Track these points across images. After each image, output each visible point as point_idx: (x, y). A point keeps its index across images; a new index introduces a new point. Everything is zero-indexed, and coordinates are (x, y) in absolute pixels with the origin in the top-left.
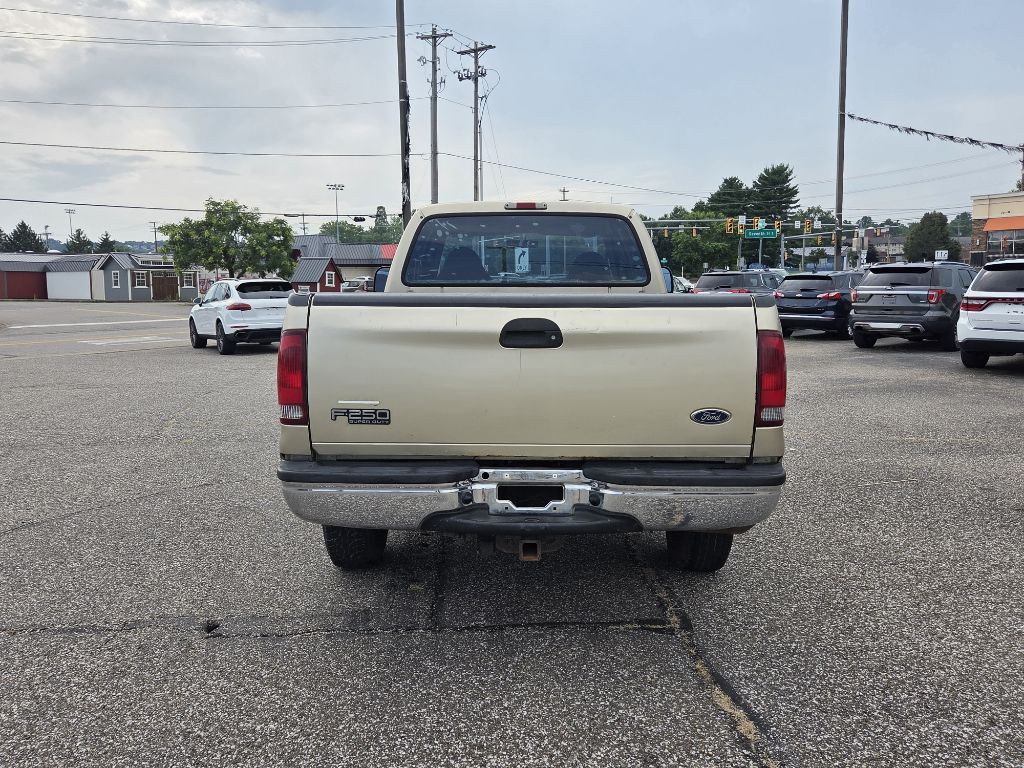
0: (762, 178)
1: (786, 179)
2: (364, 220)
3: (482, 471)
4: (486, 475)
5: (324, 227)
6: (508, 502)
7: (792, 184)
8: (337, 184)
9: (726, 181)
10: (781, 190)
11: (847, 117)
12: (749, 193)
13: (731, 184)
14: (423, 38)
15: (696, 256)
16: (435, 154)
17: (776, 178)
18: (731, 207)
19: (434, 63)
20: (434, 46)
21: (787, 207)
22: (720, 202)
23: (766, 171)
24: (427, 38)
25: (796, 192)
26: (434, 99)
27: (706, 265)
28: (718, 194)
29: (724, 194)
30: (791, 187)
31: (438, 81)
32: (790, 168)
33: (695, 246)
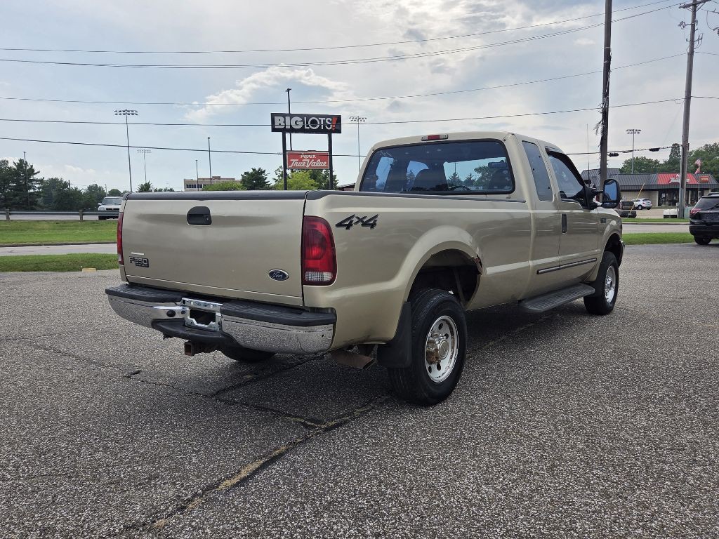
2: (618, 155)
3: (184, 299)
4: (184, 302)
5: (626, 162)
6: (194, 320)
8: (635, 129)
14: (685, 7)
16: (688, 98)
19: (693, 26)
20: (694, 12)
24: (689, 6)
26: (691, 54)
31: (696, 38)
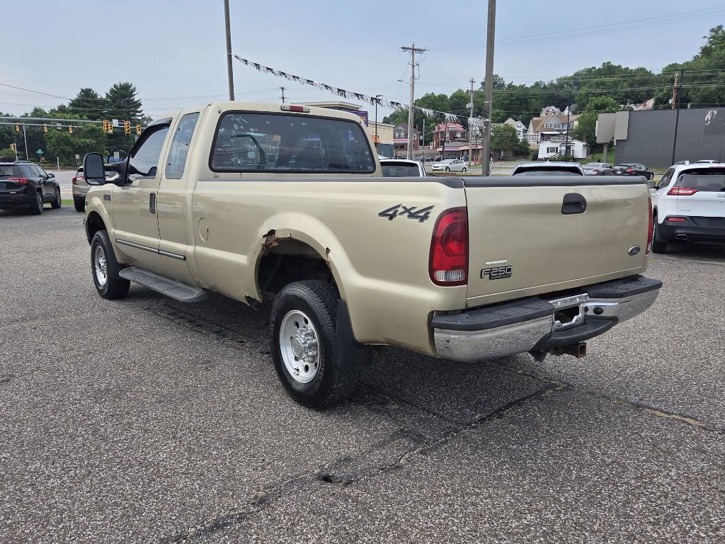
0: (112, 91)
1: (131, 94)
7: (136, 98)
9: (83, 91)
10: (128, 101)
11: (233, 57)
12: (103, 102)
13: (87, 93)
15: (68, 149)
17: (123, 92)
18: (90, 112)
21: (134, 115)
22: (79, 106)
23: (115, 86)
25: (140, 105)
27: (77, 157)
28: (77, 100)
29: (83, 101)
30: (135, 100)
32: (134, 86)
33: (67, 141)
